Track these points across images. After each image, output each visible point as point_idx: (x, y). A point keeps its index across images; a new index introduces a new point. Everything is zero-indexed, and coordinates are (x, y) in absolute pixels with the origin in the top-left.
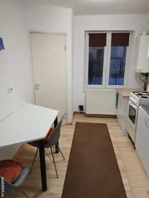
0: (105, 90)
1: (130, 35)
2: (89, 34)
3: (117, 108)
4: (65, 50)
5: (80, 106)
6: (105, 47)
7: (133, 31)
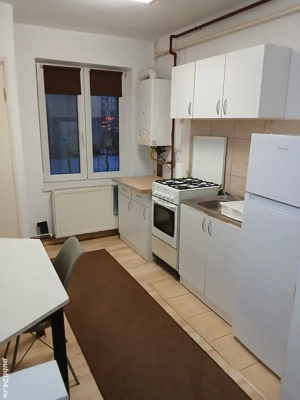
0: (87, 183)
1: (123, 76)
2: (44, 67)
3: (117, 214)
4: (5, 99)
5: (39, 224)
6: (79, 96)
7: (127, 70)
